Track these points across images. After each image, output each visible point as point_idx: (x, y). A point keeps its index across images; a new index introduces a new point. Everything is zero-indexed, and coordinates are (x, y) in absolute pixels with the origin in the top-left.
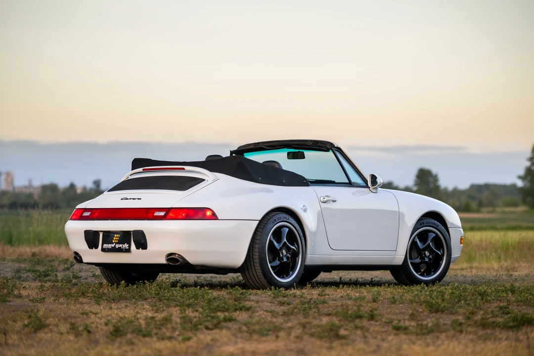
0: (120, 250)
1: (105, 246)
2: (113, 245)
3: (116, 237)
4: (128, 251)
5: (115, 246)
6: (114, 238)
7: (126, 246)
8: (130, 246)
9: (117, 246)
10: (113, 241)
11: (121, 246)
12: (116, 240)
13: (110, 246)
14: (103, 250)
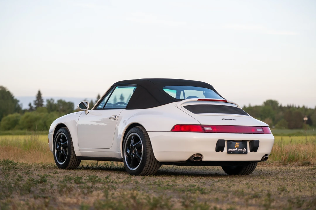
0: (241, 153)
1: (230, 150)
2: (236, 149)
3: (237, 144)
4: (246, 153)
5: (237, 150)
6: (236, 145)
7: (244, 150)
8: (247, 150)
9: (239, 150)
10: (236, 147)
11: (241, 150)
12: (238, 146)
13: (234, 150)
14: (229, 153)
